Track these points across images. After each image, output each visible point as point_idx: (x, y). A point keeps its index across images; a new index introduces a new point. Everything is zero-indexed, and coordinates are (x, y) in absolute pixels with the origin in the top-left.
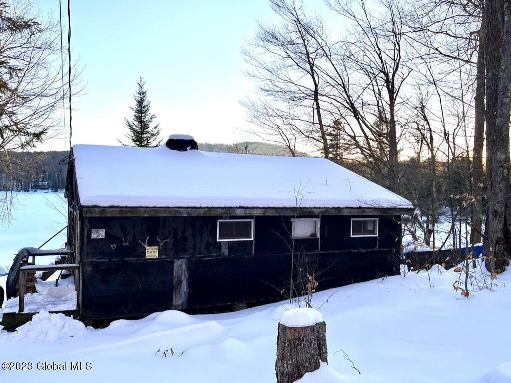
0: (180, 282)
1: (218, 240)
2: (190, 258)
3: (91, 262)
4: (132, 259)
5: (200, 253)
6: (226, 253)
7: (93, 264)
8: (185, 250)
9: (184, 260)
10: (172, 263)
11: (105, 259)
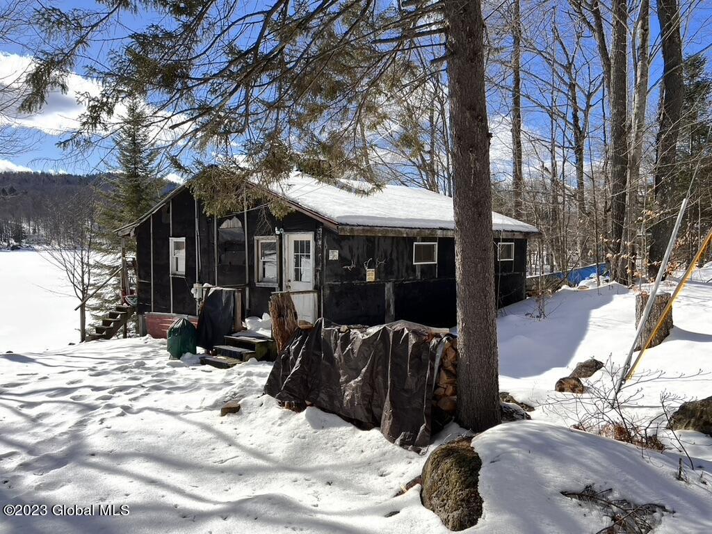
0: (389, 306)
1: (414, 264)
2: (395, 281)
3: (329, 284)
4: (356, 282)
5: (402, 277)
6: (419, 278)
7: (330, 287)
8: (391, 273)
9: (391, 283)
10: (384, 285)
11: (338, 281)
